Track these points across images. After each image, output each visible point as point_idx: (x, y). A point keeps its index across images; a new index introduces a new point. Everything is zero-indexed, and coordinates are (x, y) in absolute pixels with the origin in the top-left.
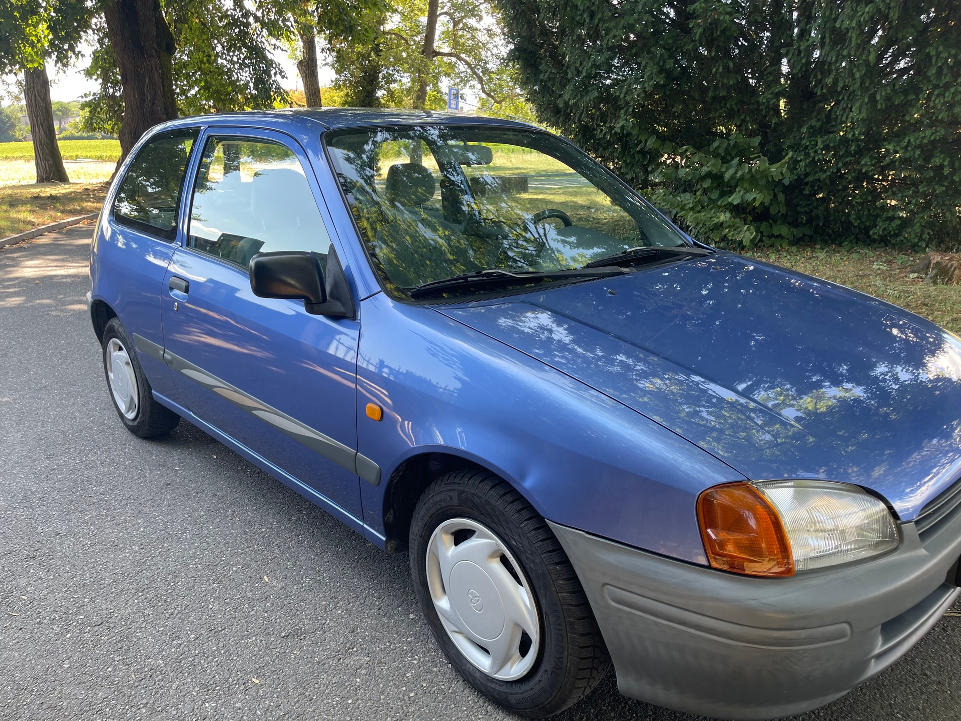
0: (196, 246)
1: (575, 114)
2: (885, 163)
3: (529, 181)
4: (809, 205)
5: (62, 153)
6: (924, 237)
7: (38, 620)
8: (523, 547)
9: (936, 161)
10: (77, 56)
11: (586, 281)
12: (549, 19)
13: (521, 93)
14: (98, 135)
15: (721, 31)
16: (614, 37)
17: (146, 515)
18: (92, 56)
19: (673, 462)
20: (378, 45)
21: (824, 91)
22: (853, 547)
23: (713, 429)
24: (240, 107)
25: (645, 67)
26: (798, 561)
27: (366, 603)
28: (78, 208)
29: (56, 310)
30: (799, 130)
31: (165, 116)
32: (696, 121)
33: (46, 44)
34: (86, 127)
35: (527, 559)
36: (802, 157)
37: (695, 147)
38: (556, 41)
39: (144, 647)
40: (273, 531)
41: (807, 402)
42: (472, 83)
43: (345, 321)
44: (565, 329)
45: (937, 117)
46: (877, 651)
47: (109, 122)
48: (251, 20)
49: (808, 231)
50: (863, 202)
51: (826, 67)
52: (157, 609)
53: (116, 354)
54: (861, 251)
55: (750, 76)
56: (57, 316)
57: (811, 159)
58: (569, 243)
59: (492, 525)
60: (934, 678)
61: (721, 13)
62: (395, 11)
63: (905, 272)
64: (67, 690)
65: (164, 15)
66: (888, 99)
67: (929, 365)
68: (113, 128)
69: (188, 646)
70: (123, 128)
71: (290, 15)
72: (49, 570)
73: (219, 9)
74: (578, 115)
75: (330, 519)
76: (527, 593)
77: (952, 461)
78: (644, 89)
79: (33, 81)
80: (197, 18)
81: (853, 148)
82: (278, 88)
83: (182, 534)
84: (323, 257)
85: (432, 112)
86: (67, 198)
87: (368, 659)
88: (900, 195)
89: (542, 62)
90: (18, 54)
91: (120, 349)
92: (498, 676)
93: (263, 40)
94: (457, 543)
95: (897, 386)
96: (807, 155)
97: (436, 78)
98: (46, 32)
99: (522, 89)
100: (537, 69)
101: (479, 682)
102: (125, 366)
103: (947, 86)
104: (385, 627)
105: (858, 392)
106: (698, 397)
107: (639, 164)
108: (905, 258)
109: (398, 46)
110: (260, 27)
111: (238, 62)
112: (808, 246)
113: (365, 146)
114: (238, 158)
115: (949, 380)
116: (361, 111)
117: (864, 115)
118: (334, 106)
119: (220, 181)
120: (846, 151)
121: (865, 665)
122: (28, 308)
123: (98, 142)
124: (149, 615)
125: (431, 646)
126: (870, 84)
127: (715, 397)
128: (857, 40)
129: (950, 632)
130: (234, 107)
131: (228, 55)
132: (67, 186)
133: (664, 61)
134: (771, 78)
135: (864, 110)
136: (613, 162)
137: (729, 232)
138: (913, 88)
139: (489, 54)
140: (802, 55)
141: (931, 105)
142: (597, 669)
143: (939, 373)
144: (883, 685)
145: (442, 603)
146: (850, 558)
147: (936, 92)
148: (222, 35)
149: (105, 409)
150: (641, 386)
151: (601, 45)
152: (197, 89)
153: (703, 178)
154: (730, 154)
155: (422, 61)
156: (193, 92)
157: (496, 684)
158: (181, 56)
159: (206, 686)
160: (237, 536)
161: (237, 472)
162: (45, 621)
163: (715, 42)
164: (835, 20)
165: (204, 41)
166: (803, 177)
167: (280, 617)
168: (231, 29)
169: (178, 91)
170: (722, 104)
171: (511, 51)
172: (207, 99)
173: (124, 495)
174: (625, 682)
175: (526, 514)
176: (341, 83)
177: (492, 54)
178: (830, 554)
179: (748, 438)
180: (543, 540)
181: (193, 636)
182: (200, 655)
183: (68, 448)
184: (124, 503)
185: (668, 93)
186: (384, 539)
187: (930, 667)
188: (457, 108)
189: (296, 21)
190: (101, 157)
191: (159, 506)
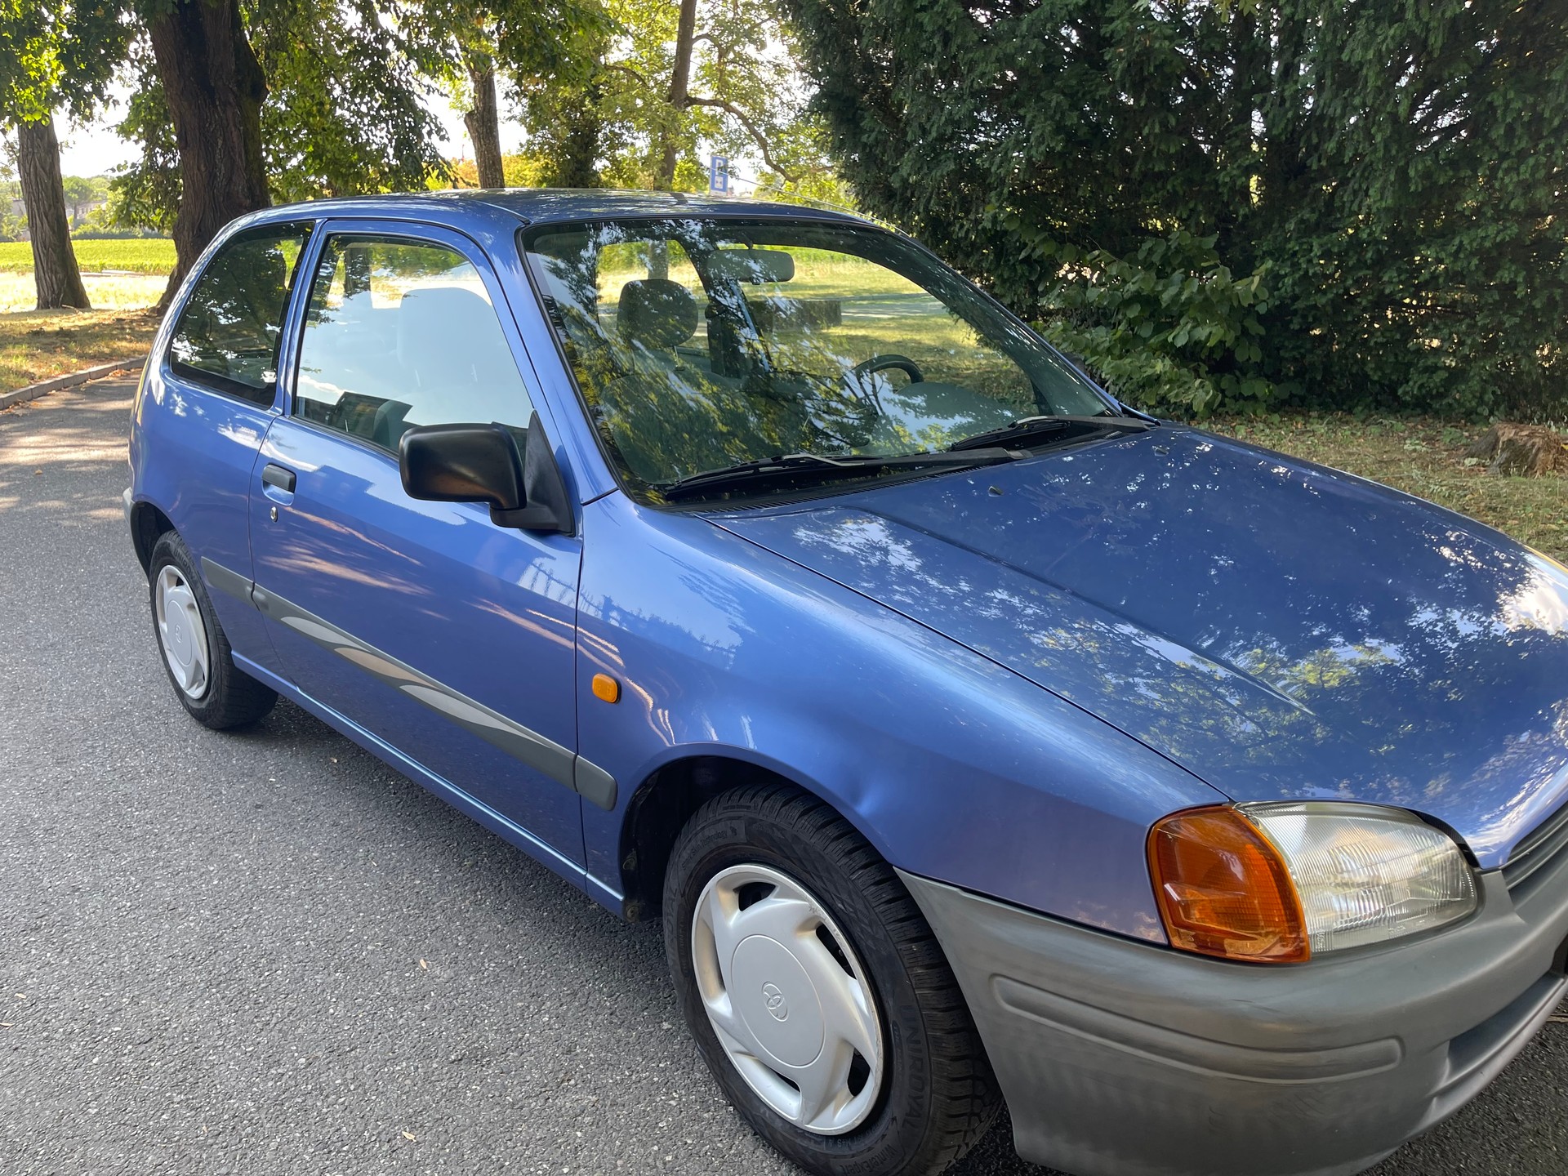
0: (307, 414)
1: (919, 198)
2: (1422, 279)
3: (842, 308)
4: (1298, 347)
5: (79, 261)
6: (1486, 398)
7: (45, 1034)
8: (855, 912)
9: (1505, 276)
10: (106, 103)
11: (951, 472)
12: (876, 46)
13: (829, 165)
14: (137, 230)
15: (1156, 67)
16: (983, 75)
17: (223, 858)
18: (130, 103)
19: (1098, 768)
20: (596, 87)
21: (1324, 163)
22: (1404, 911)
23: (1159, 713)
24: (372, 186)
25: (1032, 124)
26: (1315, 936)
27: (590, 1004)
28: (106, 350)
29: (71, 517)
30: (1281, 226)
31: (249, 201)
32: (1116, 211)
33: (55, 85)
34: (119, 219)
35: (862, 931)
36: (1288, 270)
37: (1113, 252)
38: (888, 81)
39: (222, 1079)
40: (434, 884)
41: (1306, 670)
42: (749, 148)
43: (555, 538)
44: (909, 548)
45: (1507, 206)
46: (1443, 1083)
47: (157, 211)
48: (390, 45)
49: (1298, 390)
50: (1387, 342)
51: (1325, 125)
52: (242, 1016)
53: (172, 591)
54: (1385, 422)
55: (1200, 138)
56: (72, 527)
57: (1301, 273)
58: (914, 407)
59: (805, 876)
60: (1527, 1125)
61: (1156, 38)
62: (625, 32)
63: (1457, 456)
64: (94, 1151)
65: (248, 37)
66: (1427, 175)
67: (1506, 608)
68: (162, 221)
69: (295, 1078)
70: (180, 220)
71: (453, 37)
72: (62, 950)
73: (338, 28)
74: (923, 201)
75: (528, 863)
76: (862, 988)
77: (1556, 769)
78: (1029, 159)
79: (32, 143)
80: (302, 42)
81: (1369, 255)
82: (435, 157)
83: (283, 889)
84: (521, 434)
85: (686, 195)
86: (87, 334)
87: (594, 1098)
88: (1446, 331)
89: (866, 114)
90: (8, 100)
91: (179, 583)
92: (812, 1127)
93: (410, 78)
94: (743, 905)
95: (1456, 644)
96: (1295, 266)
97: (692, 140)
98: (55, 64)
99: (832, 158)
100: (857, 126)
101: (781, 1138)
102: (186, 609)
103: (1522, 156)
104: (623, 1043)
105: (1391, 653)
106: (1130, 660)
107: (1024, 280)
108: (1456, 432)
109: (630, 88)
110: (404, 57)
111: (368, 114)
112: (1298, 413)
113: (583, 253)
114: (367, 269)
115: (1542, 633)
116: (569, 193)
117: (1389, 202)
118: (524, 185)
119: (339, 306)
120: (1358, 260)
121: (1423, 1106)
122: (23, 515)
123: (136, 243)
124: (229, 1025)
125: (698, 1075)
126: (1397, 152)
127: (1158, 660)
128: (1376, 80)
129: (1551, 1048)
130: (362, 186)
131: (353, 102)
132: (87, 315)
133: (1063, 114)
134: (1237, 143)
135: (1388, 194)
136: (981, 276)
137: (1170, 390)
138: (1466, 158)
139: (777, 100)
140: (1288, 105)
141: (1497, 185)
142: (978, 1115)
143: (1523, 623)
144: (1446, 1138)
145: (719, 1005)
146: (1400, 930)
147: (1505, 165)
148: (343, 71)
149: (152, 682)
150: (1036, 641)
151: (960, 88)
152: (300, 157)
153: (1127, 303)
154: (1170, 264)
155: (668, 113)
156: (294, 162)
157: (810, 1139)
158: (275, 103)
159: (326, 1146)
160: (374, 892)
161: (373, 786)
162: (57, 1036)
163: (1147, 86)
164: (1341, 49)
165: (312, 79)
166: (1289, 301)
167: (447, 1029)
168: (358, 60)
169: (270, 159)
170: (1159, 185)
171: (814, 97)
172: (318, 173)
173: (185, 825)
174: (1027, 1139)
175: (860, 858)
176: (536, 148)
177: (782, 103)
178: (1367, 924)
179: (1218, 730)
180: (888, 902)
181: (303, 1060)
182: (315, 1093)
183: (92, 747)
184: (185, 837)
185: (1070, 165)
186: (621, 898)
187: (1521, 1106)
188: (724, 189)
189: (464, 49)
190: (142, 267)
191: (244, 842)
